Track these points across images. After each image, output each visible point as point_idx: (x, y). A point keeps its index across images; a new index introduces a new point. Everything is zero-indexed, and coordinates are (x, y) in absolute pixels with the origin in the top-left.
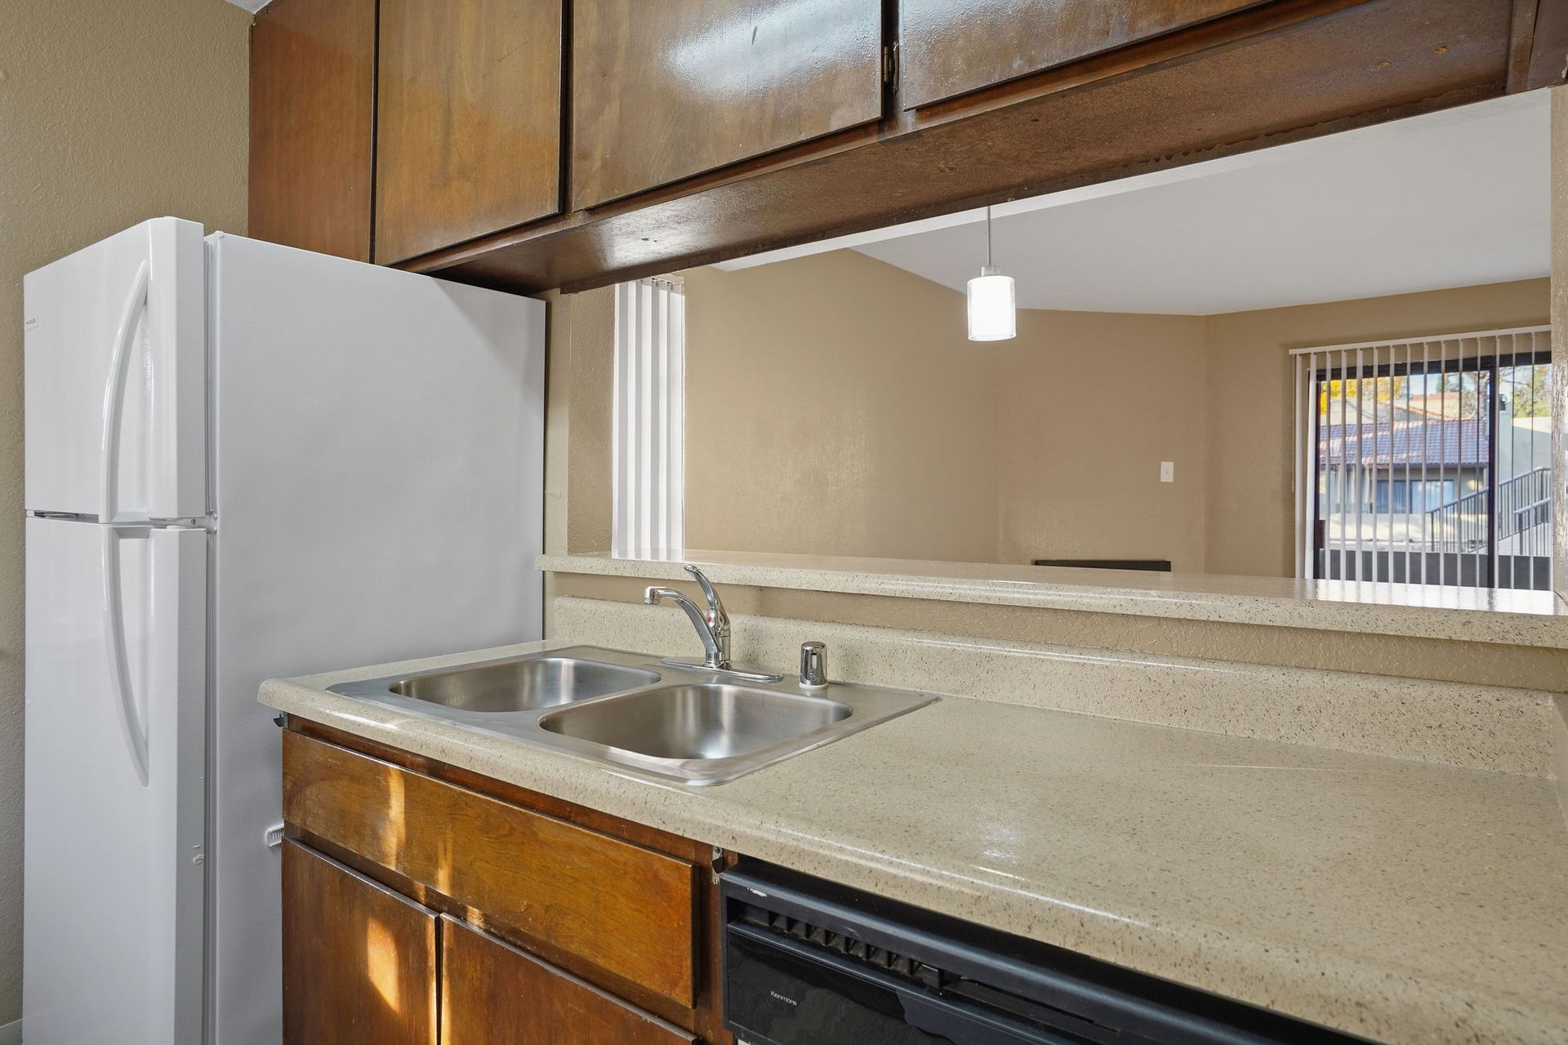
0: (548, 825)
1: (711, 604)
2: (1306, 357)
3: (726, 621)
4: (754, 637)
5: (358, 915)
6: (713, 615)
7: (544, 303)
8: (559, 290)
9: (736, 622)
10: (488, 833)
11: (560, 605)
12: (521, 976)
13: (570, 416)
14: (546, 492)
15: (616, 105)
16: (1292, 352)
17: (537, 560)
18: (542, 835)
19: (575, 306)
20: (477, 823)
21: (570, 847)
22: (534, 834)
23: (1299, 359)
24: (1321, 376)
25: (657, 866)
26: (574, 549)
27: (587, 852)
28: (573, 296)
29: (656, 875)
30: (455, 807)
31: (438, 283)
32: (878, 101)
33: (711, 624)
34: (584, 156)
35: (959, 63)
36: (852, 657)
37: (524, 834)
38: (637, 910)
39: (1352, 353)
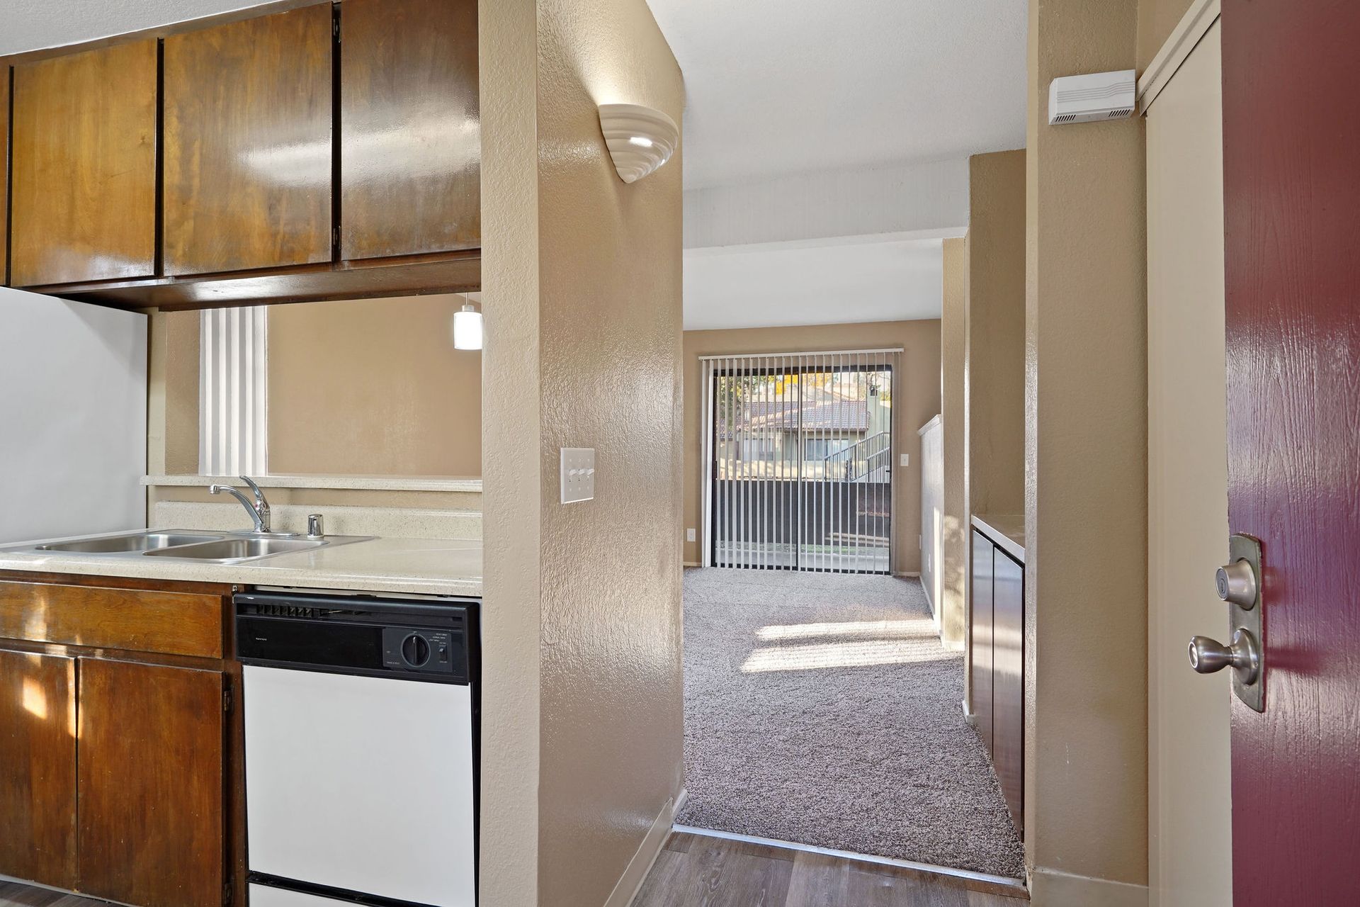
0: (146, 595)
1: (257, 496)
2: (708, 361)
3: (268, 507)
4: (286, 516)
5: (16, 674)
6: (259, 503)
7: (146, 316)
8: (157, 309)
9: (274, 509)
10: (110, 606)
11: (158, 507)
12: (130, 672)
13: (166, 388)
14: (149, 436)
15: (191, 223)
16: (700, 358)
17: (142, 478)
18: (142, 600)
19: (169, 321)
20: (103, 602)
21: (159, 602)
22: (139, 600)
23: (704, 362)
24: (715, 374)
25: (205, 600)
26: (170, 470)
27: (168, 602)
28: (169, 314)
29: (204, 604)
30: (88, 598)
31: (65, 302)
32: (330, 253)
33: (258, 509)
34: (171, 246)
35: (364, 243)
36: (339, 522)
37: (132, 602)
38: (195, 623)
39: (731, 360)
